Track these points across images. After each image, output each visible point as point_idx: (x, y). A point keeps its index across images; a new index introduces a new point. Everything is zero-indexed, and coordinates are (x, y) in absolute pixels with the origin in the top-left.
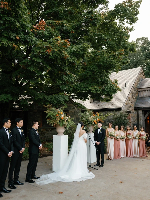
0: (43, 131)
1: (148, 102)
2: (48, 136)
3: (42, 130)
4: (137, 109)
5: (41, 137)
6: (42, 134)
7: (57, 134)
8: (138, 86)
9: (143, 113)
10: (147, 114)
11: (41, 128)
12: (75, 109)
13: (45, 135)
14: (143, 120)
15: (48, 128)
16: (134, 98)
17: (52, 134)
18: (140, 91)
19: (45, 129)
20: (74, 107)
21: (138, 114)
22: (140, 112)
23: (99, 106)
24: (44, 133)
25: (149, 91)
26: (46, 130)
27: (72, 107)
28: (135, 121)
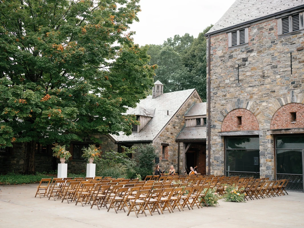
0: (74, 165)
1: (191, 133)
2: (78, 170)
3: (72, 163)
4: (178, 141)
5: (71, 171)
6: (72, 167)
7: (60, 162)
8: (186, 113)
9: (184, 146)
10: (188, 147)
11: (71, 161)
12: (108, 141)
13: (75, 168)
14: (184, 153)
15: (79, 161)
16: (177, 128)
17: (83, 167)
18: (186, 120)
19: (75, 162)
20: (108, 139)
21: (179, 147)
22: (182, 144)
23: (135, 137)
24: (74, 166)
25: (195, 119)
26: (77, 164)
27: (105, 139)
28: (176, 155)
